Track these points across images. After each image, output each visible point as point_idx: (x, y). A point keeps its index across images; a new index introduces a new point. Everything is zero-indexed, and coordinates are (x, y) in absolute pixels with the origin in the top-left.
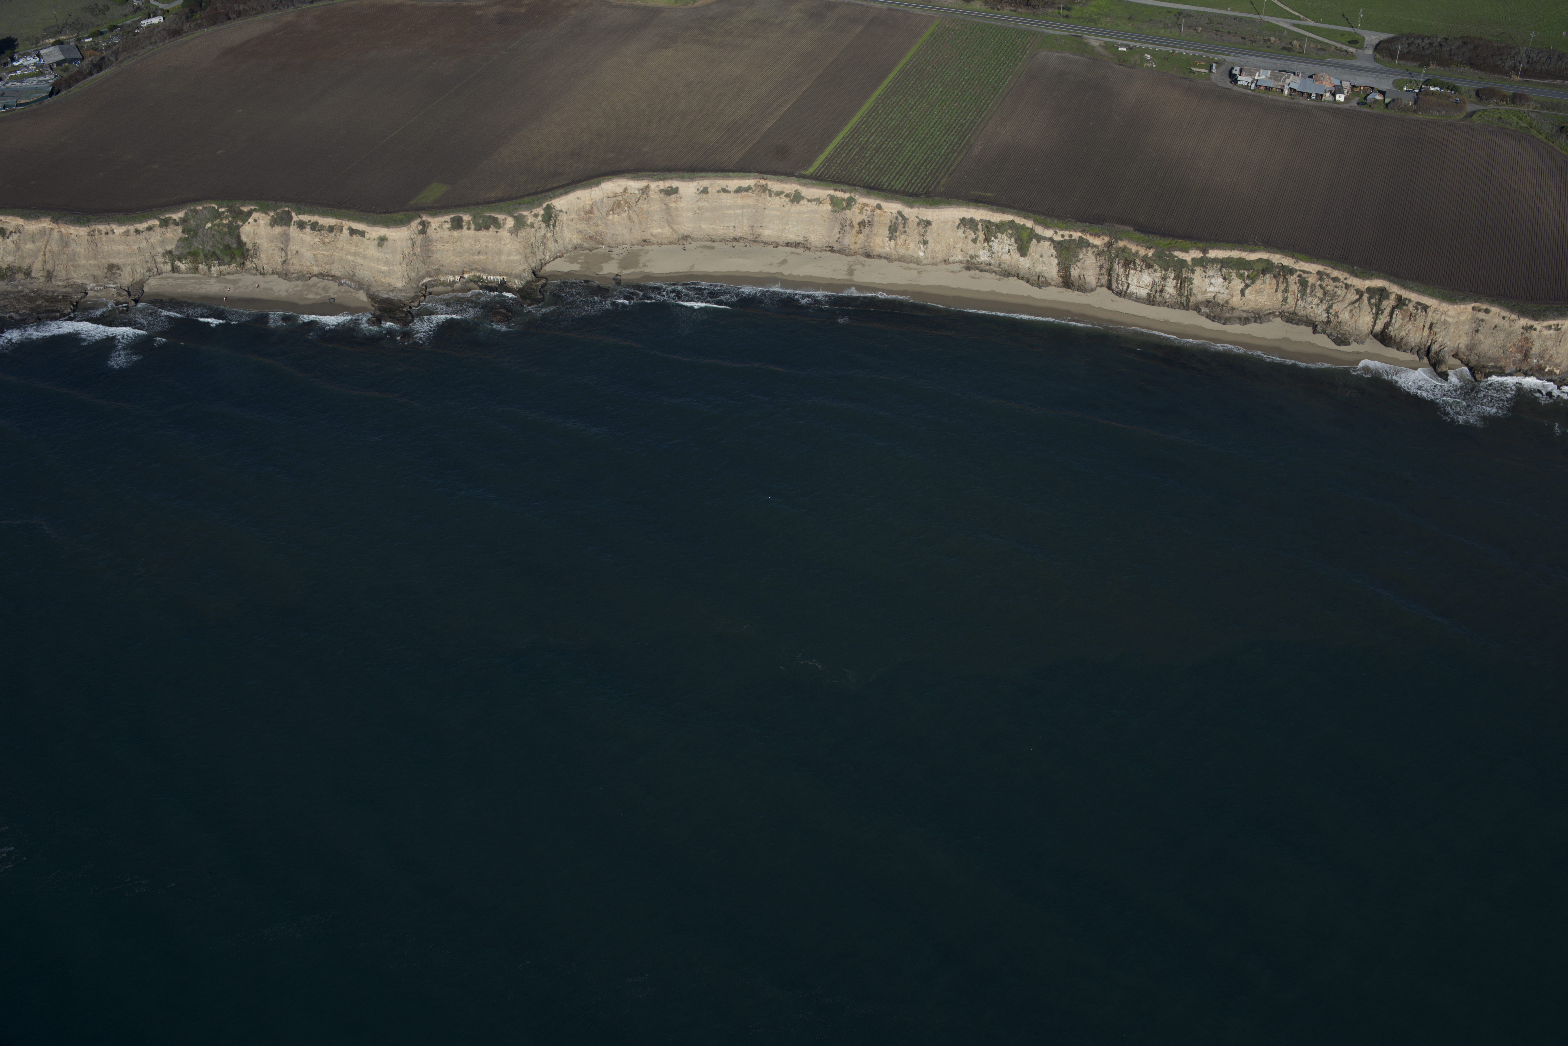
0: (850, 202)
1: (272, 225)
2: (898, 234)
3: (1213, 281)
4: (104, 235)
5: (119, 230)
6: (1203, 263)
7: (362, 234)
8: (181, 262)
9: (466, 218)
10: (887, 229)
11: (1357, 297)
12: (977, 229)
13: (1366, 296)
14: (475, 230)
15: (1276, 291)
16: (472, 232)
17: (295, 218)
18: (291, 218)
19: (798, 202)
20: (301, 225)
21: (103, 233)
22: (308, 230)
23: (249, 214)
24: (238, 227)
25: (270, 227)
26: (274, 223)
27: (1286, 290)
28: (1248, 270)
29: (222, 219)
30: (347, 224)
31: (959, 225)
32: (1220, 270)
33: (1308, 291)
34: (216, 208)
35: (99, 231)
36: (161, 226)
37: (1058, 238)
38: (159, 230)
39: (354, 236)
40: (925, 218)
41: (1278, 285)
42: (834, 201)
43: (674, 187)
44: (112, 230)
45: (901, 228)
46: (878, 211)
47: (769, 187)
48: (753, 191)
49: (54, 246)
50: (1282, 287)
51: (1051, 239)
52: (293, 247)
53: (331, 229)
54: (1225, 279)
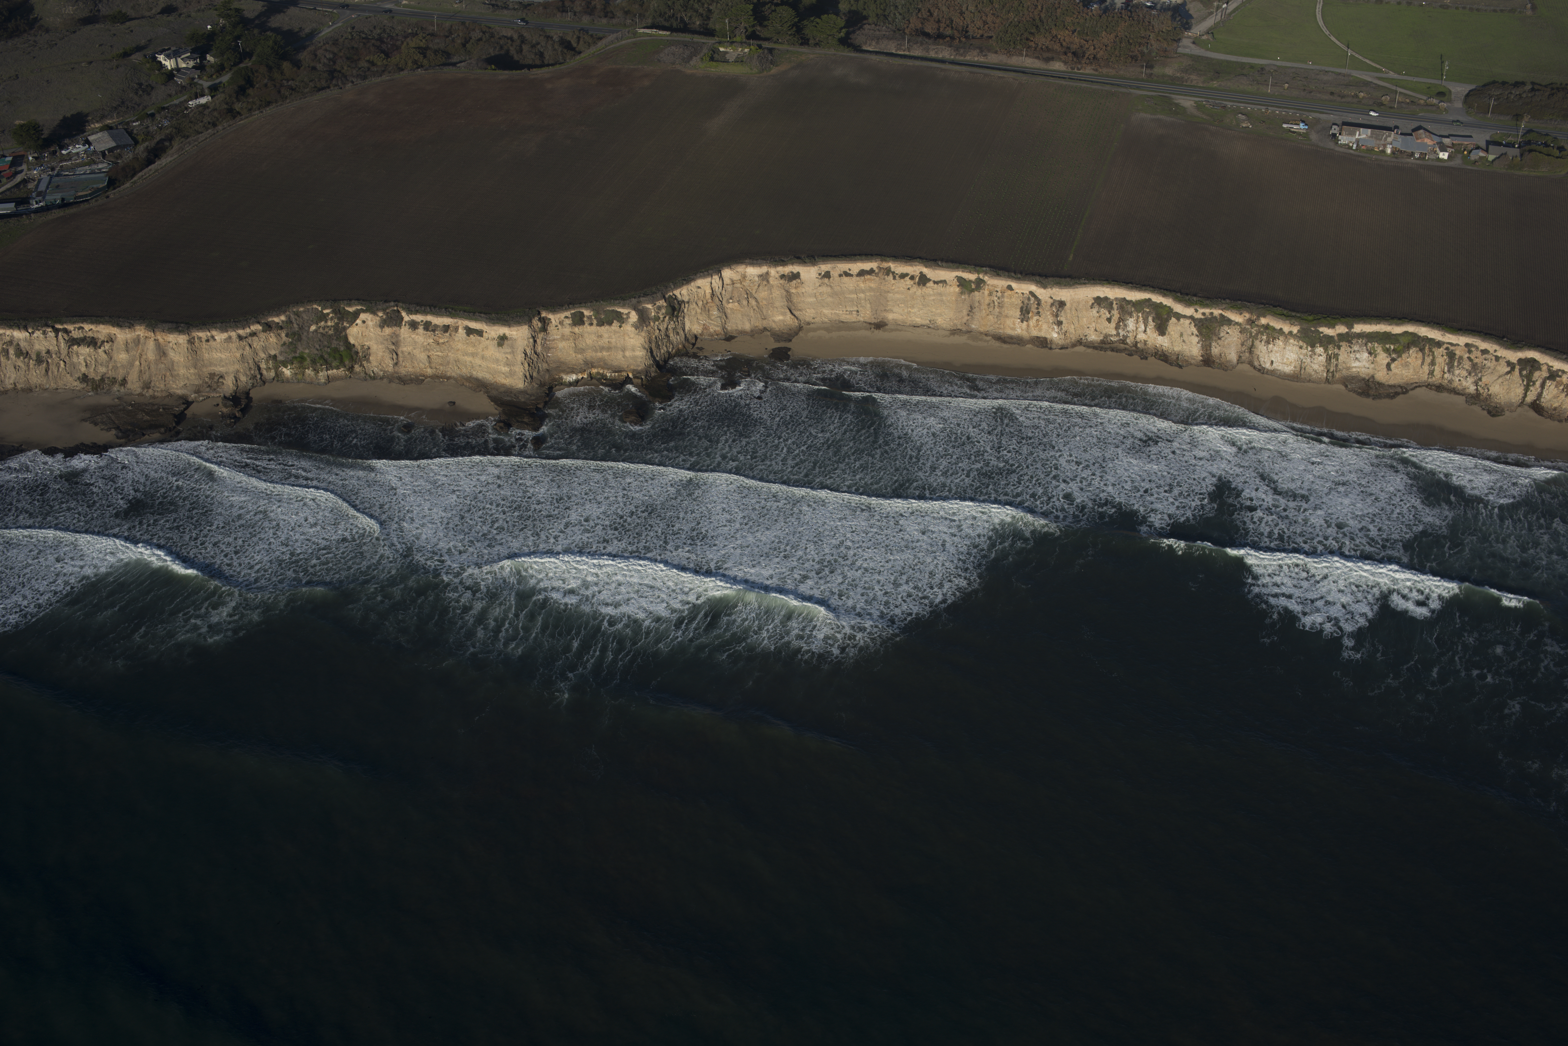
0: (980, 283)
1: (382, 327)
2: (1030, 315)
3: (1358, 356)
4: (204, 343)
5: (220, 336)
6: (1347, 338)
7: (480, 333)
8: (286, 367)
9: (587, 313)
10: (1019, 310)
11: (1508, 369)
12: (1112, 308)
13: (1517, 367)
14: (598, 325)
15: (1423, 363)
16: (594, 328)
17: (406, 318)
18: (402, 318)
19: (924, 285)
20: (414, 325)
21: (203, 340)
22: (421, 330)
23: (356, 315)
24: (345, 329)
25: (379, 329)
26: (383, 324)
27: (1433, 363)
28: (1394, 344)
29: (326, 322)
30: (463, 323)
31: (1093, 304)
32: (1366, 345)
33: (1456, 364)
34: (320, 309)
35: (200, 338)
36: (264, 331)
37: (1198, 316)
38: (263, 336)
39: (472, 336)
40: (1058, 299)
41: (1424, 359)
42: (962, 282)
43: (795, 272)
44: (213, 337)
45: (1033, 309)
46: (1009, 292)
47: (892, 270)
48: (877, 275)
49: (151, 355)
50: (1428, 360)
51: (1191, 318)
52: (405, 349)
53: (446, 328)
54: (1370, 353)
